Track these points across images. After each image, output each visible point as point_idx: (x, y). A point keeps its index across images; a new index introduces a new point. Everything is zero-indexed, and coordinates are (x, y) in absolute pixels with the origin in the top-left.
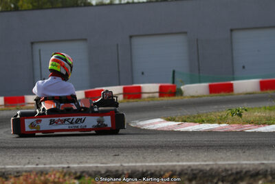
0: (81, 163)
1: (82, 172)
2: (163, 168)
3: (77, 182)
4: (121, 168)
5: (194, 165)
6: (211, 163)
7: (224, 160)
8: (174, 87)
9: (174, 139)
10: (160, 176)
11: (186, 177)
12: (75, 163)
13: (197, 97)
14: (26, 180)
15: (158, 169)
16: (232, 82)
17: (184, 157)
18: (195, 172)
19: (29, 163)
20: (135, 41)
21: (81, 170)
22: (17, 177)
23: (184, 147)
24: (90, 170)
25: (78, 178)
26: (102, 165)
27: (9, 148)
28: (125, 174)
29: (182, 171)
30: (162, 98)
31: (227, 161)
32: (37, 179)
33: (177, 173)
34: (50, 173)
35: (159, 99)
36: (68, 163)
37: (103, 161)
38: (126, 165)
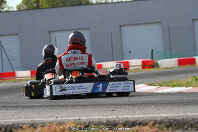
0: (88, 116)
1: (90, 122)
2: (148, 119)
4: (117, 119)
5: (170, 116)
6: (182, 114)
7: (192, 113)
8: (153, 61)
9: (153, 99)
10: (146, 124)
11: (165, 124)
12: (84, 116)
13: (170, 68)
14: (49, 129)
15: (144, 119)
16: (194, 57)
17: (162, 111)
18: (171, 121)
19: (50, 117)
20: (124, 29)
22: (43, 126)
23: (162, 104)
24: (95, 121)
25: (87, 127)
26: (103, 117)
27: (36, 107)
28: (121, 124)
29: (162, 120)
30: (144, 70)
31: (194, 112)
32: (57, 128)
33: (158, 122)
34: (66, 124)
35: (142, 70)
36: (79, 116)
37: (104, 114)
38: (121, 117)
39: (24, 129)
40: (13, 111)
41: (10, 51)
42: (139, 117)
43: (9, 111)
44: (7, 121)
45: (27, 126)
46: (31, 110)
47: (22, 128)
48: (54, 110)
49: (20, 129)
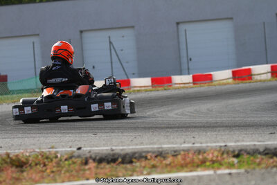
0: (238, 141)
1: (241, 150)
3: (235, 160)
12: (231, 141)
14: (184, 159)
19: (184, 142)
21: (239, 148)
22: (175, 156)
24: (248, 148)
25: (237, 156)
26: (259, 143)
27: (162, 128)
32: (195, 157)
34: (208, 152)
36: (224, 142)
37: (260, 139)
39: (149, 160)
40: (131, 134)
41: (122, 50)
43: (125, 134)
44: (125, 147)
45: (153, 155)
46: (156, 133)
47: (146, 158)
48: (188, 133)
49: (143, 159)
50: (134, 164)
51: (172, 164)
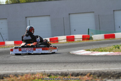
0: (50, 69)
1: (51, 74)
4: (68, 72)
5: (100, 70)
6: (107, 69)
8: (89, 36)
9: (90, 59)
10: (85, 75)
11: (97, 75)
12: (47, 69)
13: (99, 40)
14: (26, 77)
15: (84, 72)
16: (114, 34)
17: (95, 66)
18: (101, 73)
19: (27, 70)
20: (71, 16)
22: (22, 76)
23: (94, 62)
24: (54, 72)
25: (49, 76)
26: (59, 70)
27: (17, 63)
28: (70, 74)
29: (95, 72)
30: (84, 41)
31: (115, 68)
32: (31, 76)
33: (93, 74)
34: (36, 74)
35: (82, 41)
36: (44, 69)
37: (60, 68)
38: (70, 70)
39: (11, 77)
40: (4, 66)
41: (1, 29)
42: (81, 71)
43: (1, 66)
45: (13, 75)
47: (9, 77)
48: (29, 66)
49: (8, 77)
50: (4, 79)
51: (21, 80)
